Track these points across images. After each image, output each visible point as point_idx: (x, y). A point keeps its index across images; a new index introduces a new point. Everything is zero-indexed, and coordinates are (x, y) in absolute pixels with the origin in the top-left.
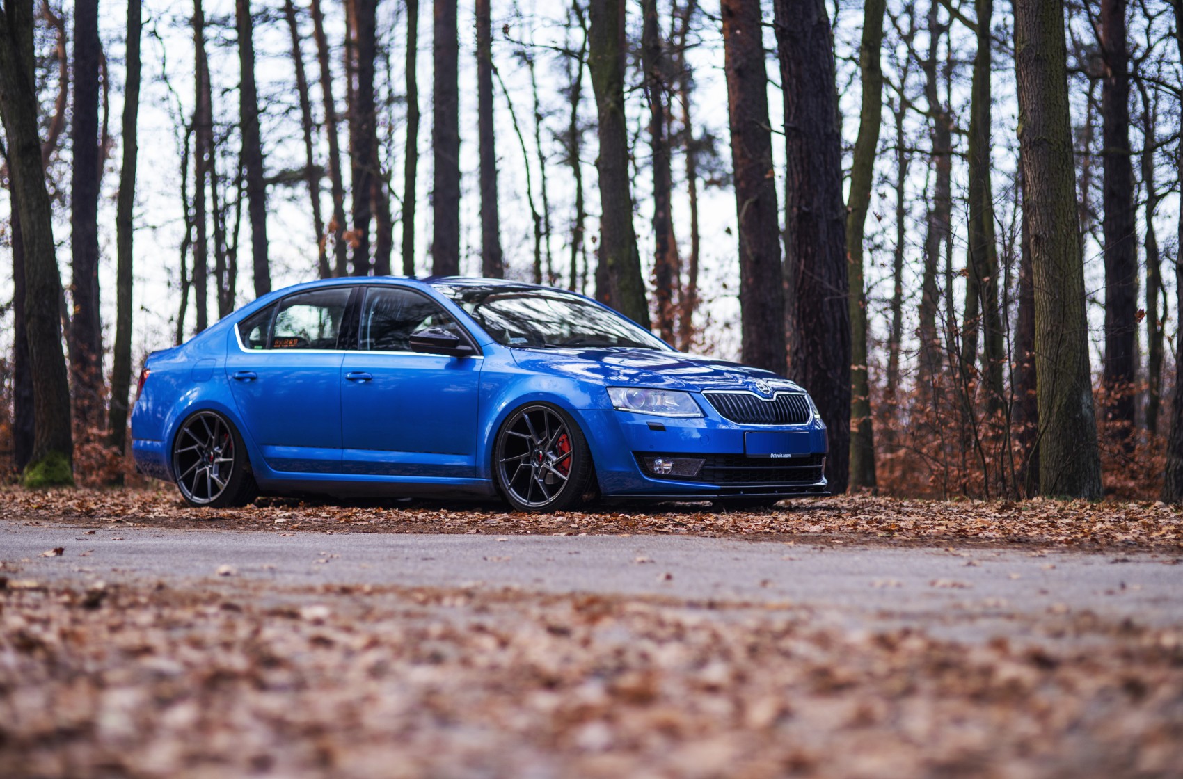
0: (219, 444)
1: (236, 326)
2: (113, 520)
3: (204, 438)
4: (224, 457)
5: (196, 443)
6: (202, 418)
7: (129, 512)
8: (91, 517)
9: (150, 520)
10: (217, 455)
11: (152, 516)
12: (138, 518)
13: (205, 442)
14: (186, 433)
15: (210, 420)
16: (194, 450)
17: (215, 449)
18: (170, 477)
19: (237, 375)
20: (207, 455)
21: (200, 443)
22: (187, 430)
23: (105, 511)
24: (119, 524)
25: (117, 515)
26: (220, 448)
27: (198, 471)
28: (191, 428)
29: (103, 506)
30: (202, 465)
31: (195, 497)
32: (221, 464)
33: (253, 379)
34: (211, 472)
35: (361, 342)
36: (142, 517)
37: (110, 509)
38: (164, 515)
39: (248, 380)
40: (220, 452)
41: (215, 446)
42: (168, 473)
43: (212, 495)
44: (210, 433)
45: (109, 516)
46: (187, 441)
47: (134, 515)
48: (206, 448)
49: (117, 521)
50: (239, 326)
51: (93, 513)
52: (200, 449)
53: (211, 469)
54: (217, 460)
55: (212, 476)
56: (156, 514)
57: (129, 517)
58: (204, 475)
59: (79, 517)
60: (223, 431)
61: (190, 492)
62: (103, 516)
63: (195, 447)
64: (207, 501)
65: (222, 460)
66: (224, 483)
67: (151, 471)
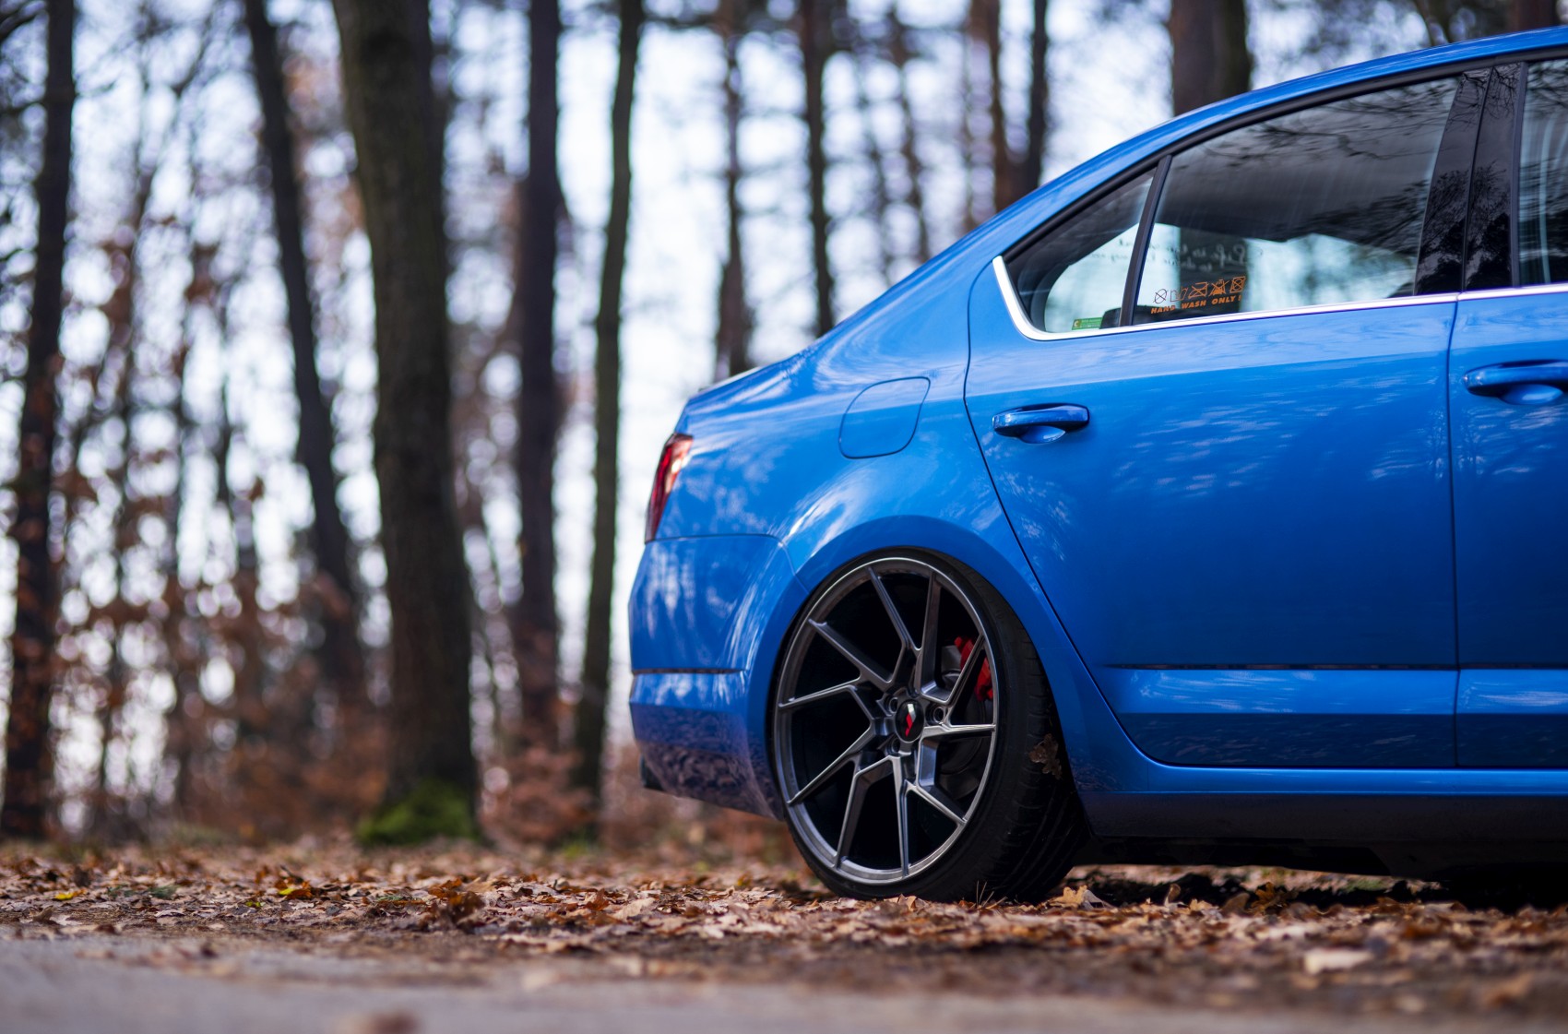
0: (937, 674)
1: (999, 265)
2: (554, 945)
3: (882, 650)
4: (955, 720)
5: (854, 672)
6: (877, 579)
7: (621, 914)
8: (470, 929)
9: (710, 946)
10: (932, 713)
11: (712, 930)
12: (656, 938)
13: (885, 669)
14: (818, 637)
15: (908, 588)
16: (846, 693)
17: (925, 691)
18: (761, 797)
19: (1010, 418)
20: (891, 714)
21: (868, 672)
22: (821, 626)
23: (528, 909)
24: (574, 965)
25: (570, 925)
26: (943, 686)
27: (858, 772)
28: (833, 617)
29: (527, 892)
30: (874, 750)
31: (847, 863)
32: (945, 743)
33: (1075, 427)
34: (910, 775)
35: (1523, 254)
36: (673, 936)
37: (548, 900)
38: (765, 927)
39: (1056, 434)
40: (943, 700)
41: (925, 682)
42: (753, 785)
43: (914, 858)
44: (904, 635)
45: (540, 926)
46: (821, 665)
47: (641, 927)
48: (891, 690)
49: (571, 950)
50: (1007, 262)
51: (476, 915)
52: (870, 691)
53: (908, 762)
54: (929, 731)
55: (911, 787)
56: (727, 920)
57: (622, 930)
58: (882, 788)
59: (423, 928)
60: (954, 625)
61: (835, 848)
62: (514, 928)
63: (849, 686)
64: (895, 876)
65: (947, 728)
66: (961, 807)
67: (691, 783)
